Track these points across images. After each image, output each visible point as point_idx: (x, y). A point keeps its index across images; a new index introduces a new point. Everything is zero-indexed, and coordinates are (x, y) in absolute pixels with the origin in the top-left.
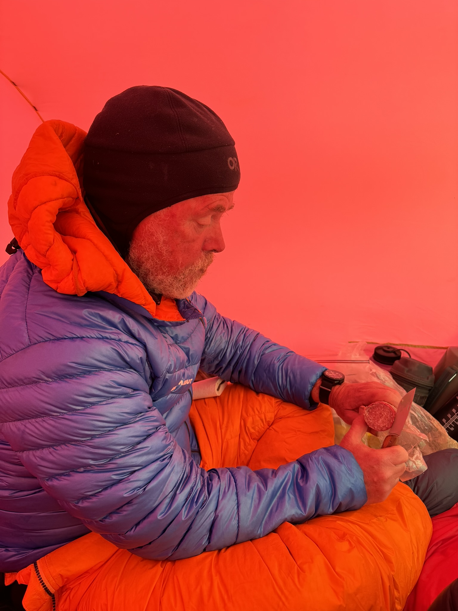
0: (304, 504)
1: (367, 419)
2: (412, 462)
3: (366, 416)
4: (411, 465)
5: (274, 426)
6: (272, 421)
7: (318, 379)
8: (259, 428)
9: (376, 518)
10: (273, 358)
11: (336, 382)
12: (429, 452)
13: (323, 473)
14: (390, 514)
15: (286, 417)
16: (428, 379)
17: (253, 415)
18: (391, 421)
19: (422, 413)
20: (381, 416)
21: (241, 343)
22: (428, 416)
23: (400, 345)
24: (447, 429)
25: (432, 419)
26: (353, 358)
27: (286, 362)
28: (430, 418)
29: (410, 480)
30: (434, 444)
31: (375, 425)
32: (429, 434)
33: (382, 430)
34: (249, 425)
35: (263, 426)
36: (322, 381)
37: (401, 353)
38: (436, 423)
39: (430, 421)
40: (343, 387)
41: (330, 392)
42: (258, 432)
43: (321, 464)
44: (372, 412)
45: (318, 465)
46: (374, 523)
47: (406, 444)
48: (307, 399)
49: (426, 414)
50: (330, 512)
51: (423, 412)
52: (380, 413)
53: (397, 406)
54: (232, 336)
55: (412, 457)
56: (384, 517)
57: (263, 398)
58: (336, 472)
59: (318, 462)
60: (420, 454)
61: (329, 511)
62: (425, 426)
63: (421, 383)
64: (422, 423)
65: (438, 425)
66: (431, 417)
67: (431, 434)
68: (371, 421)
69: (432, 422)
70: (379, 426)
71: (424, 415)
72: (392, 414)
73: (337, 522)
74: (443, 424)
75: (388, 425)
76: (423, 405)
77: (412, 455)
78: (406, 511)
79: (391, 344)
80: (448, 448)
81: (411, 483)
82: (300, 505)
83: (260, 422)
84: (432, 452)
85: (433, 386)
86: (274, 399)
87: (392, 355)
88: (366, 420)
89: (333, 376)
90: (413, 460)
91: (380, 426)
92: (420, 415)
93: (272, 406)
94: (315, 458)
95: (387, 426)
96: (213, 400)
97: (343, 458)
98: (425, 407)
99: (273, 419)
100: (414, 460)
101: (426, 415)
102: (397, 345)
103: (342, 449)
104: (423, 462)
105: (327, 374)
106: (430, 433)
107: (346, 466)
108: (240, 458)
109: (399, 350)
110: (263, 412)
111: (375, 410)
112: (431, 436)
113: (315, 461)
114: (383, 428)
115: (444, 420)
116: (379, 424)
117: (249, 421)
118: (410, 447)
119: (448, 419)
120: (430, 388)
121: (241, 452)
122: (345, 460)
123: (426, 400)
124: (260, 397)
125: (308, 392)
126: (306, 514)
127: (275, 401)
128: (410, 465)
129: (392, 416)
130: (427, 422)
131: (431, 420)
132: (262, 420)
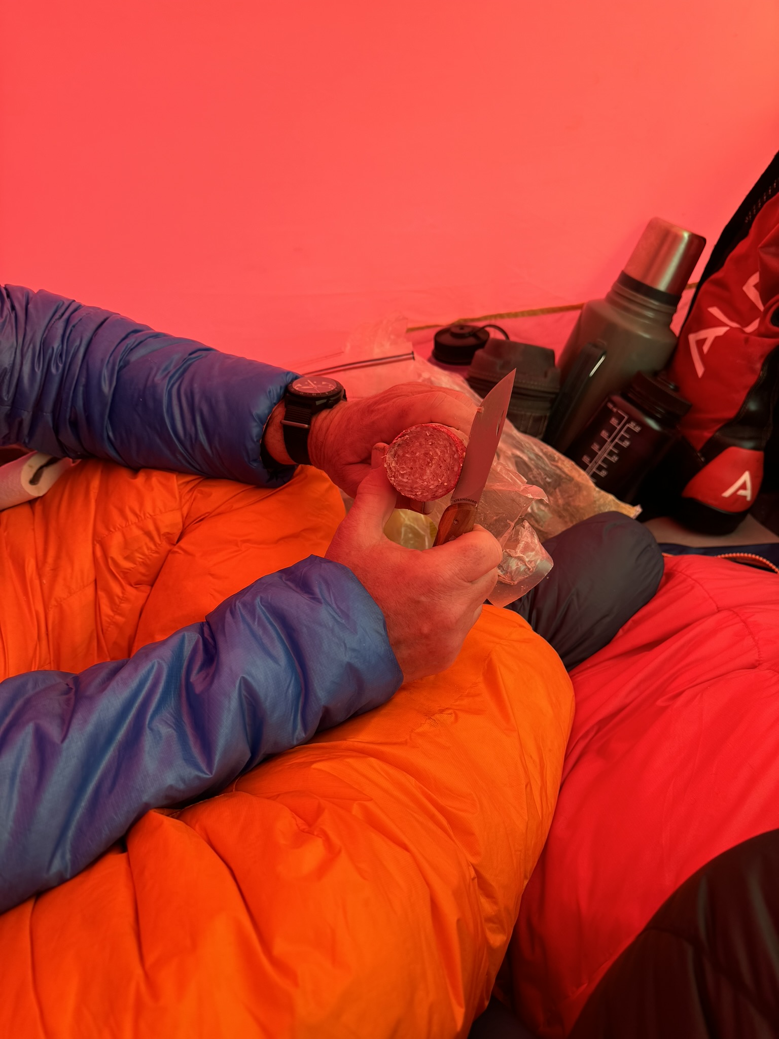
0: (207, 747)
1: (394, 476)
2: (516, 560)
3: (390, 468)
4: (514, 567)
5: (182, 544)
6: (177, 532)
7: (275, 404)
8: (143, 554)
9: (428, 721)
10: (151, 369)
11: (318, 403)
12: (559, 528)
13: (266, 641)
14: (468, 696)
15: (213, 514)
16: (546, 375)
17: (122, 527)
18: (456, 469)
19: (536, 450)
20: (429, 460)
21: (56, 345)
22: (549, 454)
23: (485, 318)
24: (594, 476)
25: (559, 459)
26: (377, 353)
27: (187, 376)
28: (555, 458)
29: (520, 599)
30: (566, 510)
31: (416, 488)
32: (555, 492)
33: (435, 497)
34: (115, 552)
35: (153, 547)
36: (286, 406)
37: (488, 334)
38: (567, 465)
39: (555, 464)
40: (338, 412)
41: (307, 430)
42: (144, 564)
43: (259, 618)
44: (404, 455)
45: (250, 620)
46: (422, 735)
47: (496, 520)
48: (255, 460)
49: (545, 450)
50: (297, 739)
51: (539, 447)
52: (426, 454)
53: (469, 428)
54: (28, 329)
55: (515, 548)
56: (450, 711)
57: (148, 479)
58: (305, 630)
59: (253, 613)
60: (533, 535)
61: (295, 737)
62: (545, 476)
63: (533, 387)
64: (538, 472)
65: (571, 470)
66: (557, 455)
67: (560, 491)
68: (405, 480)
69: (559, 464)
70: (424, 489)
71: (541, 454)
72: (454, 449)
73: (315, 766)
74: (584, 467)
75: (449, 481)
76: (541, 436)
77: (513, 542)
78: (507, 679)
79: (465, 320)
80: (596, 513)
81: (523, 604)
82: (196, 752)
83: (147, 540)
84: (564, 529)
85: (557, 391)
86: (175, 477)
87: (471, 341)
88: (393, 479)
89: (313, 389)
90: (517, 555)
91: (428, 486)
92: (533, 456)
93: (174, 496)
94: (244, 605)
95: (446, 484)
96: (26, 510)
97: (324, 587)
98: (547, 440)
99: (181, 526)
100: (519, 554)
101: (545, 454)
102: (479, 320)
103: (323, 565)
104: (542, 554)
105: (297, 389)
106: (557, 490)
107: (334, 606)
108: (104, 637)
109: (483, 328)
110: (148, 515)
111: (412, 449)
112: (559, 496)
113: (244, 612)
114: (437, 491)
115: (586, 459)
116: (426, 483)
117: (115, 543)
118: (507, 526)
119: (593, 455)
120: (553, 396)
121: (104, 624)
122: (329, 592)
123: (546, 423)
124: (140, 480)
125: (253, 441)
126: (214, 772)
127: (181, 482)
128: (511, 568)
129: (456, 456)
130: (548, 466)
131: (557, 462)
132: (148, 534)
